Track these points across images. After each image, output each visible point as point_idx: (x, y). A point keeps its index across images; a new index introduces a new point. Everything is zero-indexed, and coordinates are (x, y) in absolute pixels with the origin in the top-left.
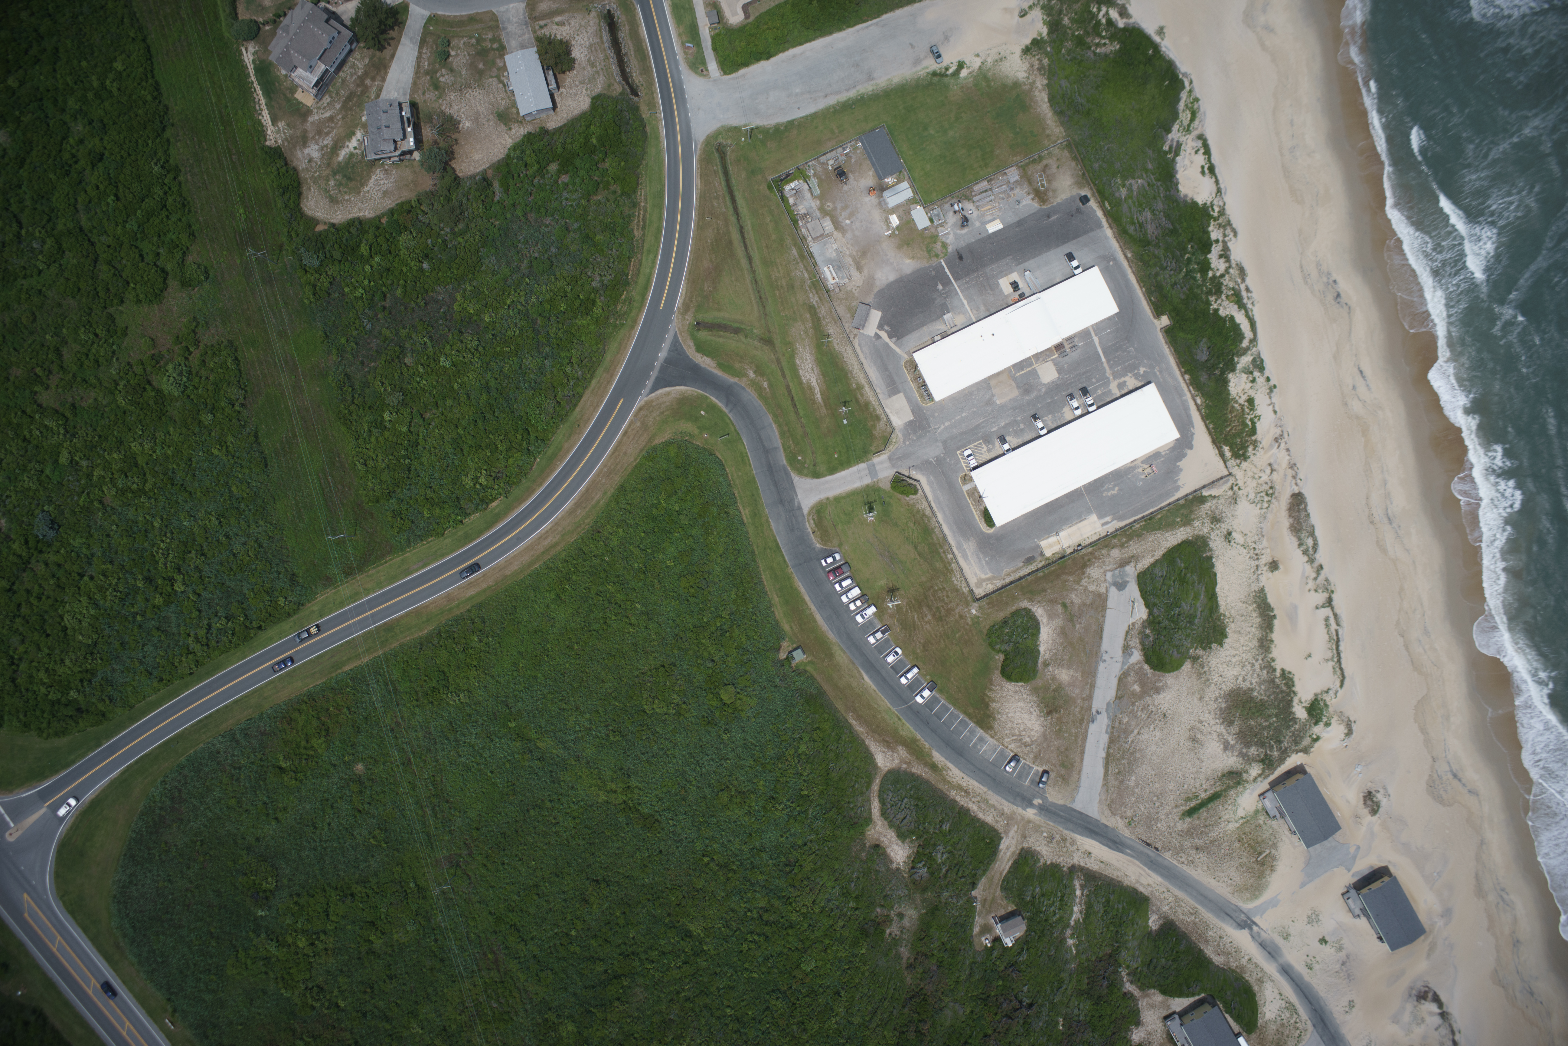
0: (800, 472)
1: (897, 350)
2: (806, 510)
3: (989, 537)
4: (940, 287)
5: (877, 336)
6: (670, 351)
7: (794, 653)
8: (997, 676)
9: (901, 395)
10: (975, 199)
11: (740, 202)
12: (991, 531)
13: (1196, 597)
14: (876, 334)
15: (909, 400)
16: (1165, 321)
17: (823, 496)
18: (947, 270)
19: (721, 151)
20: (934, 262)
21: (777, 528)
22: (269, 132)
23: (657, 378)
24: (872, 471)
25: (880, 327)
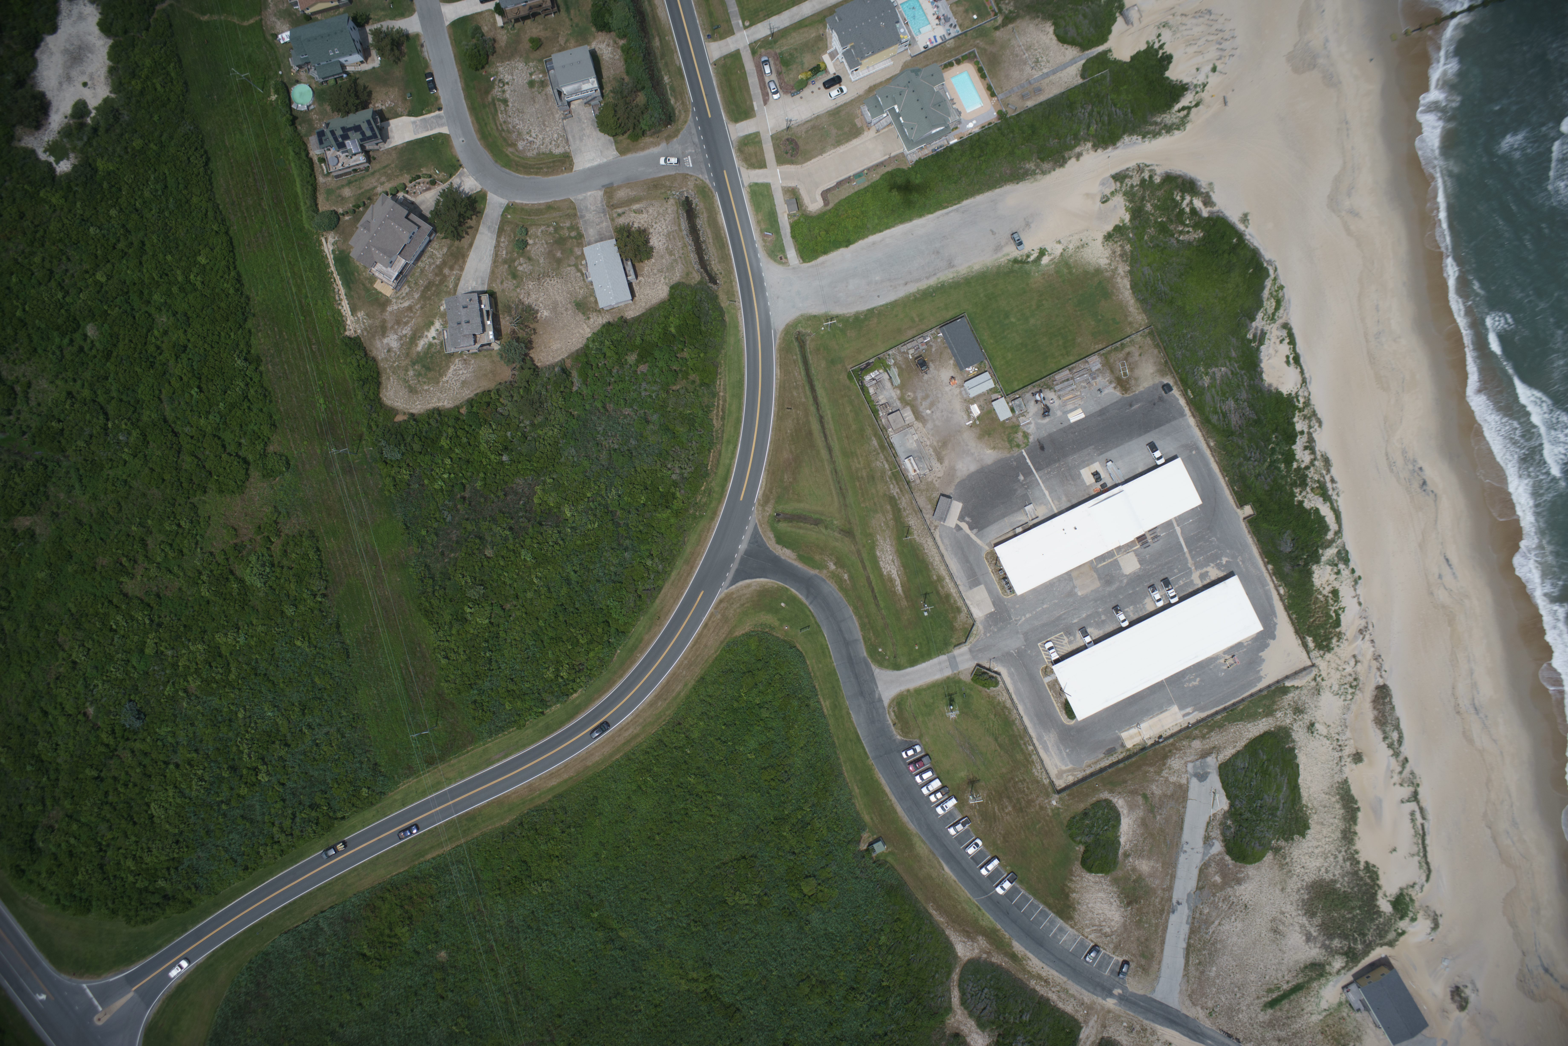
0: (881, 664)
1: (978, 541)
2: (886, 702)
3: (1070, 728)
4: (1021, 478)
5: (958, 528)
6: (750, 543)
7: (875, 846)
8: (1077, 867)
9: (982, 587)
10: (1057, 388)
11: (820, 392)
12: (1072, 722)
13: (1279, 789)
14: (957, 526)
15: (990, 592)
16: (1248, 510)
17: (903, 688)
18: (1028, 461)
19: (800, 340)
20: (1015, 452)
21: (858, 720)
22: (348, 322)
23: (737, 571)
24: (953, 662)
25: (961, 518)
